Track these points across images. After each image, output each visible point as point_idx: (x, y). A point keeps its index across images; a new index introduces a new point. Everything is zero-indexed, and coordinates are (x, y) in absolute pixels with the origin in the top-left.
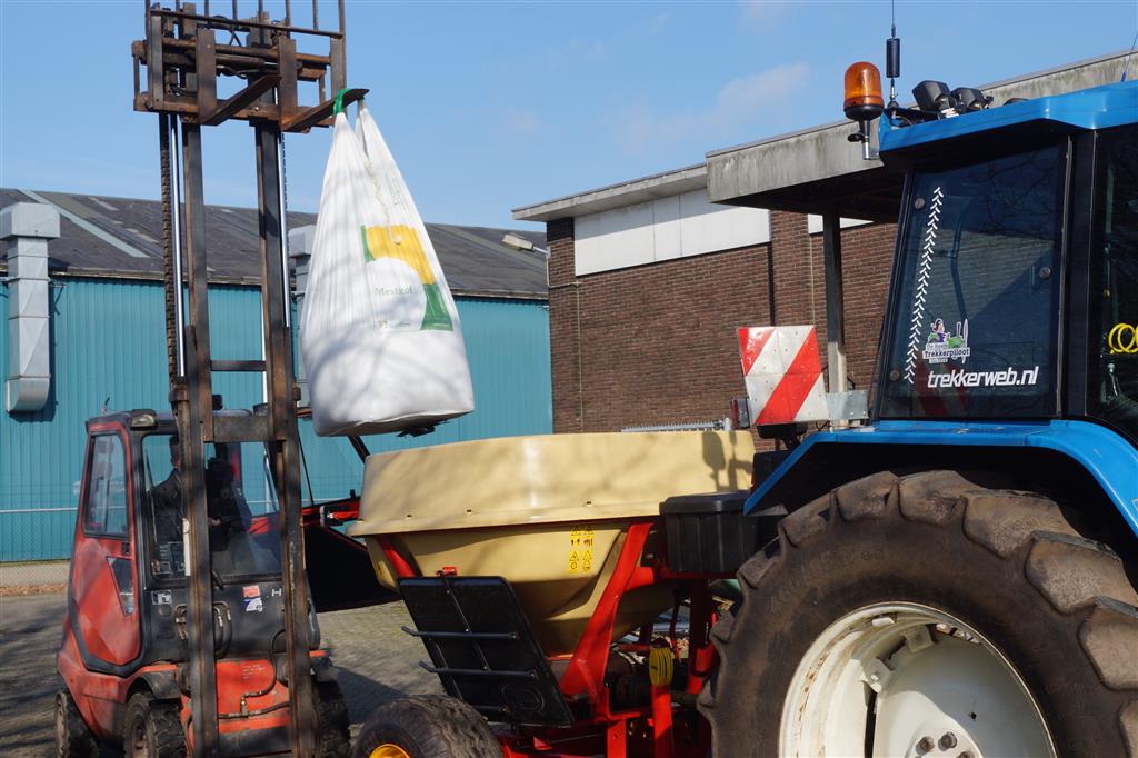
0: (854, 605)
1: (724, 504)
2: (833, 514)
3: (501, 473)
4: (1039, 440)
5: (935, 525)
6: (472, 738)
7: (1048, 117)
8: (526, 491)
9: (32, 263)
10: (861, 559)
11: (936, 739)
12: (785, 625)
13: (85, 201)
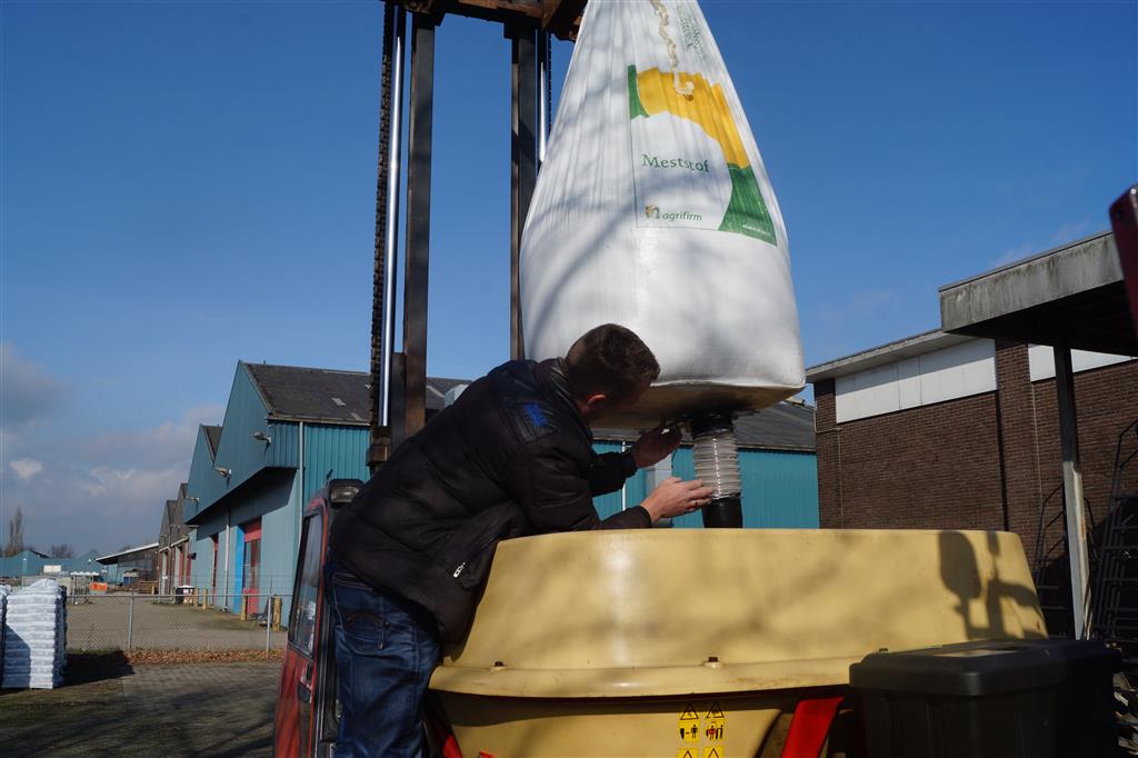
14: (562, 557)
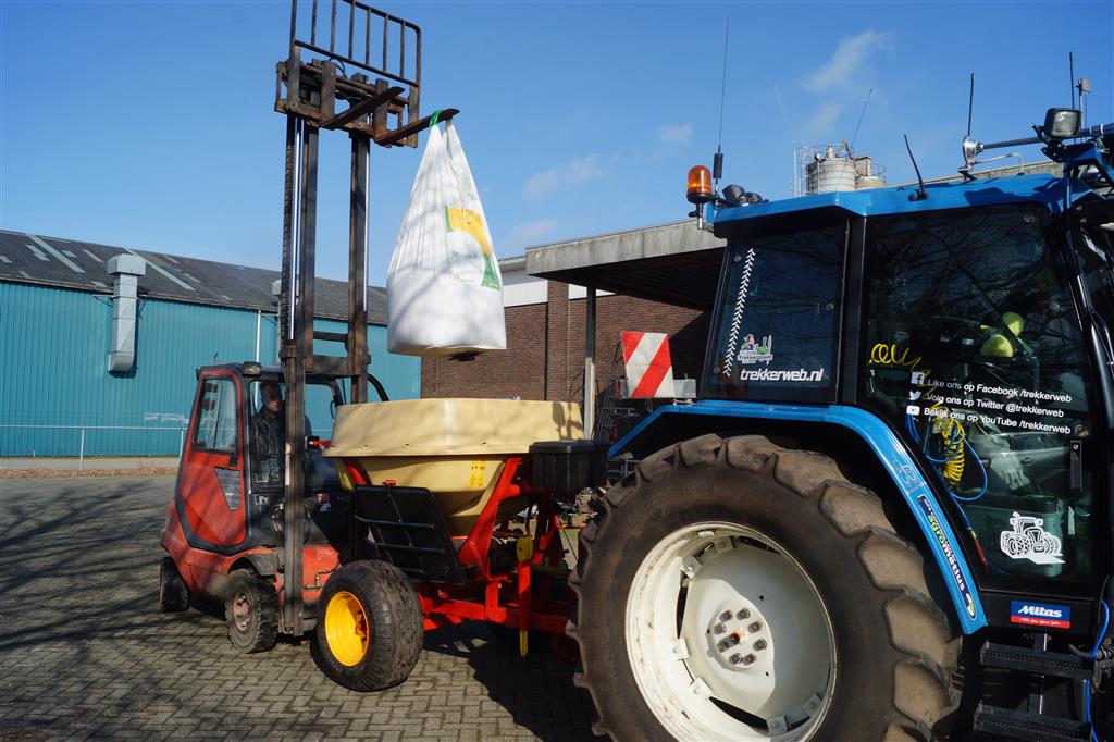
0: (687, 523)
1: (572, 448)
2: (677, 461)
3: (429, 421)
4: (831, 418)
5: (753, 472)
6: (400, 590)
7: (837, 204)
8: (444, 434)
9: (128, 288)
10: (696, 492)
11: (735, 613)
12: (637, 533)
13: (160, 257)
14: (431, 408)
